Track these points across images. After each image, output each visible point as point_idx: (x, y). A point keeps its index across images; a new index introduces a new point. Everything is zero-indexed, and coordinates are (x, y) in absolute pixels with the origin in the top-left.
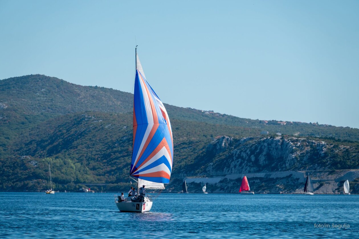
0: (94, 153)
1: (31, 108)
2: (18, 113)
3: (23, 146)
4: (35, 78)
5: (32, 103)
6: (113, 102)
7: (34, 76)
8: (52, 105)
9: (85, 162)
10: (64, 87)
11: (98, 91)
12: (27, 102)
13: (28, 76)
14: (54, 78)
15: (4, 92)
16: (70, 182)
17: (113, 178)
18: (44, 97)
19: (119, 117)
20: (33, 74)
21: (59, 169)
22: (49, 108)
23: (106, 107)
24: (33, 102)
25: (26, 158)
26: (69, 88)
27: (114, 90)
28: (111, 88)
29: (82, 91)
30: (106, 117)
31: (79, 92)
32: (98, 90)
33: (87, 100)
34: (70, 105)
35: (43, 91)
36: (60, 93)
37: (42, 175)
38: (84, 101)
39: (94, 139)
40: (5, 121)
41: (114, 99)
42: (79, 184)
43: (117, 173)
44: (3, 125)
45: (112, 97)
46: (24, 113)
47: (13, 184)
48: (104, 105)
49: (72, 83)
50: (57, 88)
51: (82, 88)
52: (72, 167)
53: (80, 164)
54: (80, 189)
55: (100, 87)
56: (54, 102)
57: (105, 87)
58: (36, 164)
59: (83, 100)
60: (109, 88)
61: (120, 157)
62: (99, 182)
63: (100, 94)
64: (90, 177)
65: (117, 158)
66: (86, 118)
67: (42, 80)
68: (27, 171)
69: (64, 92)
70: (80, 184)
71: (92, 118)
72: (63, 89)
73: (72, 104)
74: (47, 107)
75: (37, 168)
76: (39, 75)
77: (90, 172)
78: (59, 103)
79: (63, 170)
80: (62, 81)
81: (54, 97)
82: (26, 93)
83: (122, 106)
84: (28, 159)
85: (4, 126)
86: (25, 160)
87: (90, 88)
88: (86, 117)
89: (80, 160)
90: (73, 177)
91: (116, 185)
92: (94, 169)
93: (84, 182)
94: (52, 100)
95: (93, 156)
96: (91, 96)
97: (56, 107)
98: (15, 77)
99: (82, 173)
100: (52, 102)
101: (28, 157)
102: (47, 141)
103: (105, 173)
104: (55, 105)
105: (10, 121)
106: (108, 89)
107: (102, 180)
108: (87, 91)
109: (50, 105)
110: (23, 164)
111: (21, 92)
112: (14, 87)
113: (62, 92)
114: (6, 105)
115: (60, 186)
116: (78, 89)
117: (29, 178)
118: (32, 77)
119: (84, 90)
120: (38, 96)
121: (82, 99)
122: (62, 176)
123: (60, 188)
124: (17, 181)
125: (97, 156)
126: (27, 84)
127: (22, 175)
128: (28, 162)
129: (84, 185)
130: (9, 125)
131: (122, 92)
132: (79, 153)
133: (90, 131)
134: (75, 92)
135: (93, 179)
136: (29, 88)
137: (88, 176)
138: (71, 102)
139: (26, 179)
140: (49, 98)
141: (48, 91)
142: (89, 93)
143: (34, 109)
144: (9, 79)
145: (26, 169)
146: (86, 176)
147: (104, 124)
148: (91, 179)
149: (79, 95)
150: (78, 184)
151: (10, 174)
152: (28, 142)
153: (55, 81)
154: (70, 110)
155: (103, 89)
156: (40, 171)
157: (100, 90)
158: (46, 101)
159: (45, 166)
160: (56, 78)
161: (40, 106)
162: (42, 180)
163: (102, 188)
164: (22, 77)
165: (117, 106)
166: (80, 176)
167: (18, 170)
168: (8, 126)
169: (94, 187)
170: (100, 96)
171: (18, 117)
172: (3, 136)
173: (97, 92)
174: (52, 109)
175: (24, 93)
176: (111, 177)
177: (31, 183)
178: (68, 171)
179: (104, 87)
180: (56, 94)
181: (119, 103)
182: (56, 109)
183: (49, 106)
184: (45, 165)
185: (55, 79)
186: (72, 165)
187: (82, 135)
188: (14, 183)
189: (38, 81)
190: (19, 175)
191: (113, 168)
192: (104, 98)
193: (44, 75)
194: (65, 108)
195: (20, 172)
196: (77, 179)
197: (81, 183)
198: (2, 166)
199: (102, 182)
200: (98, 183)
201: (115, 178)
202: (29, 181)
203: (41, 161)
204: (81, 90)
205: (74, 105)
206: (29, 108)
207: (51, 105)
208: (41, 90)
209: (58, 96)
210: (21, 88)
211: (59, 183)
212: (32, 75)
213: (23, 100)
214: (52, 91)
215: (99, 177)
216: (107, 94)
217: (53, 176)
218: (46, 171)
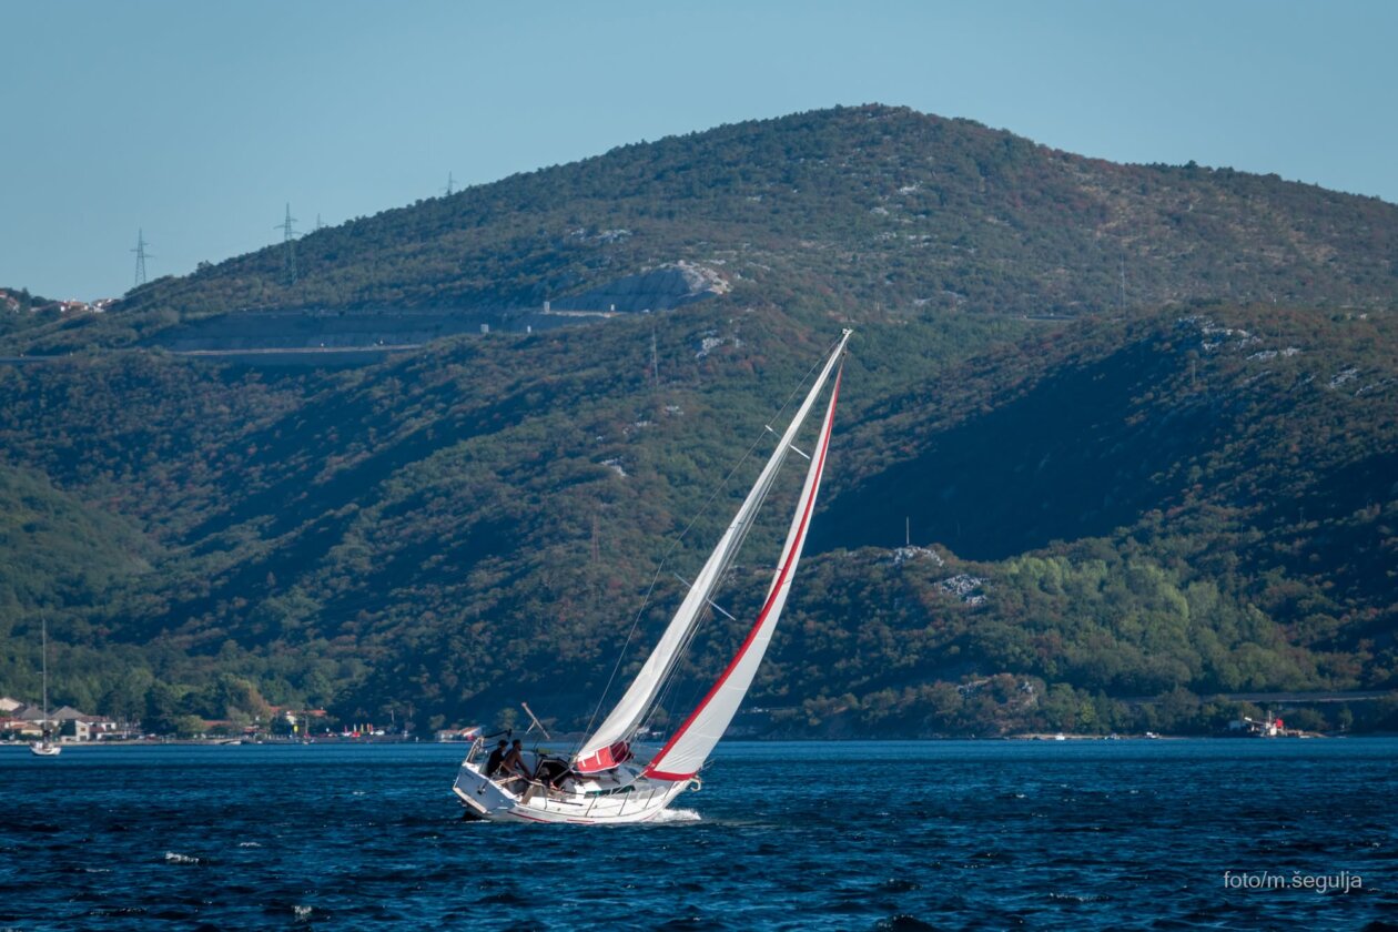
1: (851, 286)
2: (800, 318)
4: (857, 126)
5: (854, 262)
6: (1291, 249)
7: (852, 112)
8: (966, 273)
10: (1020, 172)
11: (1205, 191)
12: (829, 257)
13: (817, 112)
14: (961, 121)
15: (697, 201)
16: (1169, 688)
18: (915, 228)
19: (1382, 330)
20: (845, 105)
21: (1106, 619)
22: (948, 286)
23: (1258, 276)
24: (859, 256)
25: (916, 557)
26: (1046, 177)
27: (1288, 183)
28: (1271, 175)
29: (1116, 192)
30: (1315, 334)
31: (1102, 195)
32: (1202, 184)
33: (1149, 242)
34: (1062, 271)
35: (910, 194)
36: (1000, 204)
37: (1018, 650)
38: (1130, 247)
39: (1272, 452)
40: (734, 358)
41: (1293, 232)
42: (1221, 696)
44: (725, 382)
45: (1279, 219)
46: (831, 313)
47: (860, 701)
48: (1243, 266)
49: (1057, 151)
50: (983, 179)
51: (1118, 175)
52: (1169, 605)
53: (1215, 587)
54: (1234, 725)
55: (1209, 169)
56: (972, 251)
57: (1237, 169)
58: (977, 592)
59: (1126, 241)
60: (1263, 172)
62: (1327, 683)
63: (1218, 208)
66: (1206, 337)
67: (896, 137)
68: (930, 630)
69: (1023, 196)
70: (1225, 699)
71: (1240, 338)
72: (1015, 182)
73: (1073, 264)
74: (938, 281)
75: (982, 610)
76: (877, 110)
77: (1270, 629)
78: (1002, 261)
79: (1129, 624)
80: (1006, 139)
81: (970, 228)
82: (819, 209)
83: (1340, 268)
84: (930, 563)
85: (731, 387)
86: (910, 568)
87: (1159, 176)
88: (1206, 331)
90: (1186, 660)
92: (1290, 612)
94: (962, 241)
96: (1166, 218)
97: (986, 282)
98: (745, 122)
99: (1230, 635)
100: (964, 254)
101: (929, 553)
104: (978, 271)
105: (760, 358)
106: (1257, 177)
107: (1343, 676)
108: (1144, 191)
109: (951, 269)
110: (907, 593)
111: (789, 204)
112: (746, 176)
113: (1014, 198)
114: (719, 277)
115: (1121, 708)
116: (1095, 179)
117: (945, 667)
118: (841, 121)
119: (1128, 188)
120: (887, 224)
121: (1118, 232)
122: (1122, 657)
123: (1118, 717)
124: (877, 685)
126: (821, 158)
127: (907, 651)
128: (932, 581)
129: (1247, 703)
130: (756, 383)
131: (1334, 192)
132: (1201, 531)
134: (1082, 196)
135: (1295, 669)
136: (833, 179)
137: (1268, 655)
138: (1065, 255)
140: (945, 234)
141: (934, 195)
142: (1158, 200)
143: (868, 291)
144: (713, 133)
145: (922, 616)
146: (1253, 652)
147: (1317, 365)
148: (1283, 666)
149: (1103, 213)
150: (1213, 698)
151: (838, 647)
153: (969, 140)
154: (1062, 295)
155: (1226, 176)
156: (1002, 626)
157: (1211, 184)
158: (927, 249)
159: (1026, 603)
160: (971, 122)
161: (901, 275)
162: (1020, 676)
163: (1348, 715)
164: (787, 120)
165: (1314, 272)
166: (1218, 650)
167: (879, 624)
168: (756, 387)
169: (1304, 711)
170: (1213, 217)
171: (802, 339)
172: (741, 440)
173: (1198, 196)
174: (963, 292)
175: (804, 208)
177: (951, 694)
178: (1153, 630)
179: (1231, 169)
180: (979, 212)
181: (1322, 253)
182: (987, 289)
183: (951, 278)
184: (1025, 596)
185: (966, 130)
186: (1171, 592)
188: (866, 697)
189: (874, 142)
190: (890, 653)
192: (1239, 228)
193: (905, 110)
194: (1036, 284)
195: (890, 634)
196: (1207, 667)
197: (1227, 690)
199: (1343, 682)
200: (1320, 690)
202: (946, 684)
203: (1006, 577)
204: (1113, 188)
205: (1085, 265)
206: (841, 285)
207: (962, 272)
208: (899, 187)
209: (990, 220)
210: (788, 180)
211: (1109, 695)
212: (839, 108)
213: (805, 244)
214: (959, 195)
215: (1322, 657)
216: (1257, 207)
217: (1075, 653)
218: (1036, 626)
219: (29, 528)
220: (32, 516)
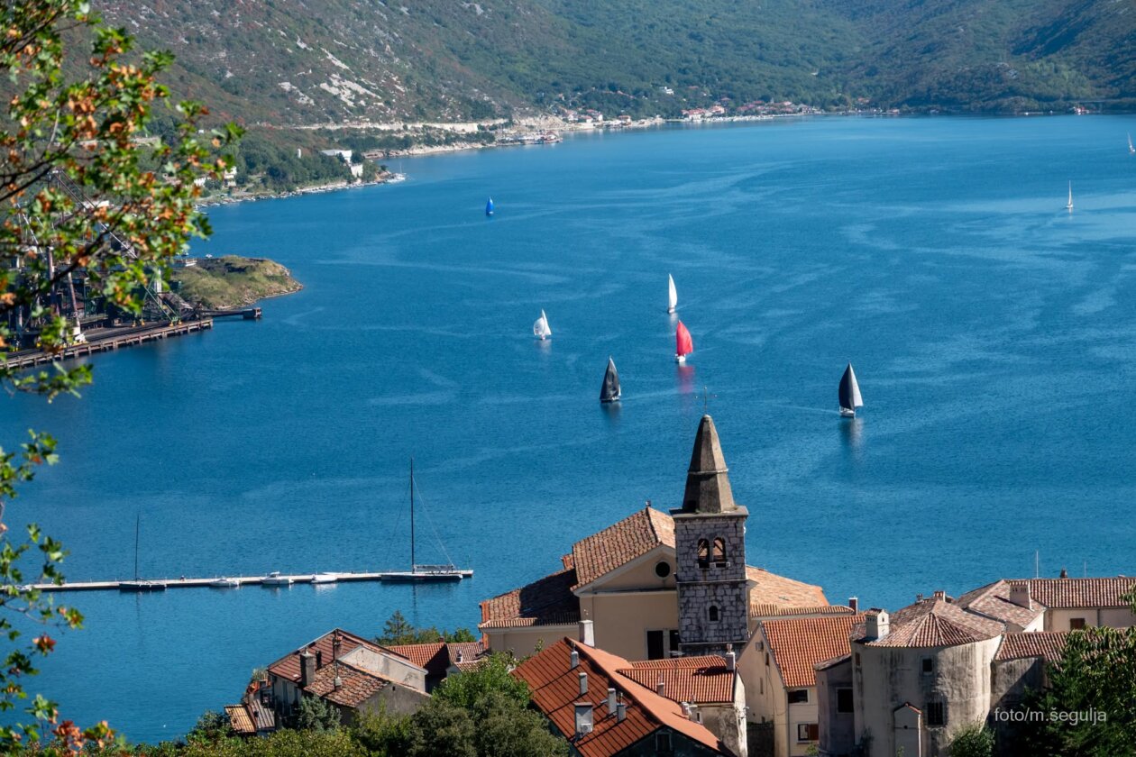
0: (1097, 53)
3: (1021, 35)
9: (1084, 68)
16: (1058, 99)
17: (1116, 91)
21: (1046, 81)
25: (1002, 65)
37: (1022, 90)
39: (1101, 32)
43: (1121, 83)
47: (983, 104)
52: (1064, 76)
53: (1076, 71)
54: (1071, 109)
58: (1016, 74)
61: (1128, 61)
62: (1098, 96)
64: (1087, 90)
65: (1125, 62)
68: (1002, 84)
70: (1071, 102)
75: (1015, 80)
77: (1088, 82)
79: (1051, 82)
84: (1005, 67)
86: (1001, 68)
89: (1077, 66)
90: (1063, 92)
91: (1118, 100)
92: (1094, 77)
93: (1078, 99)
95: (1095, 59)
99: (1076, 85)
102: (1049, 28)
103: (1107, 83)
107: (1102, 95)
110: (999, 75)
115: (1045, 105)
117: (1004, 95)
122: (1048, 91)
123: (1044, 107)
124: (988, 100)
125: (1099, 59)
127: (997, 90)
128: (1005, 71)
129: (1076, 103)
132: (1079, 54)
133: (1100, 18)
135: (1090, 93)
137: (1084, 90)
139: (1000, 96)
145: (1001, 82)
146: (1080, 89)
148: (1088, 92)
150: (1068, 102)
151: (981, 89)
152: (1027, 29)
156: (1020, 84)
159: (1027, 77)
162: (1021, 97)
163: (1101, 106)
166: (1072, 89)
167: (991, 83)
169: (1090, 105)
176: (1114, 89)
177: (1006, 102)
178: (1057, 84)
184: (1027, 75)
186: (1066, 73)
187: (1090, 23)
188: (985, 103)
190: (993, 91)
191: (1119, 77)
195: (993, 86)
196: (1068, 93)
197: (1072, 99)
198: (972, 78)
199: (1101, 97)
200: (1096, 99)
201: (1119, 91)
202: (1004, 99)
203: (1022, 71)
211: (1043, 102)
215: (1098, 90)
217: (1036, 90)
218: (1028, 84)
219: (833, 38)
220: (834, 34)
